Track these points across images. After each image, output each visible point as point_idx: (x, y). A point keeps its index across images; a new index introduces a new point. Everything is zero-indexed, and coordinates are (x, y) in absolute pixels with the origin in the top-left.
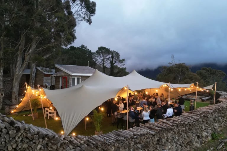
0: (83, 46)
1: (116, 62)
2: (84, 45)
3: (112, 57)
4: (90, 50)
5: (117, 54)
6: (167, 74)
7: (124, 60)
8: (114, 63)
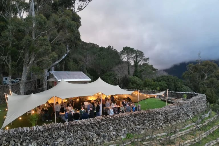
0: (109, 47)
1: (140, 60)
2: (111, 46)
3: (137, 56)
4: (116, 50)
5: (141, 53)
6: (192, 72)
7: (148, 59)
8: (139, 62)
